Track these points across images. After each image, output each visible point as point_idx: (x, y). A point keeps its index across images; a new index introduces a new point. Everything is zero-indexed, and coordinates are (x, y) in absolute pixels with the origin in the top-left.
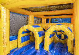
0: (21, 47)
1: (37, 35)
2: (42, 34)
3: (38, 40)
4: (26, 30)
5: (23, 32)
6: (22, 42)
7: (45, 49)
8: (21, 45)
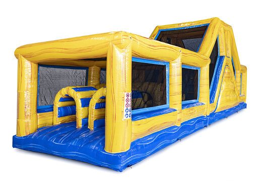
0: (57, 124)
1: (79, 104)
2: (86, 102)
3: (81, 113)
4: (66, 95)
5: (62, 100)
6: (60, 116)
7: (89, 128)
8: (57, 121)
